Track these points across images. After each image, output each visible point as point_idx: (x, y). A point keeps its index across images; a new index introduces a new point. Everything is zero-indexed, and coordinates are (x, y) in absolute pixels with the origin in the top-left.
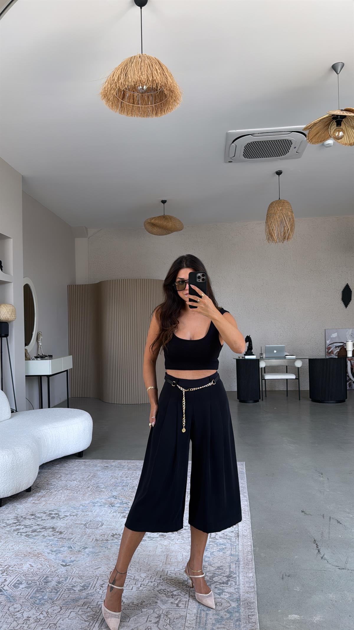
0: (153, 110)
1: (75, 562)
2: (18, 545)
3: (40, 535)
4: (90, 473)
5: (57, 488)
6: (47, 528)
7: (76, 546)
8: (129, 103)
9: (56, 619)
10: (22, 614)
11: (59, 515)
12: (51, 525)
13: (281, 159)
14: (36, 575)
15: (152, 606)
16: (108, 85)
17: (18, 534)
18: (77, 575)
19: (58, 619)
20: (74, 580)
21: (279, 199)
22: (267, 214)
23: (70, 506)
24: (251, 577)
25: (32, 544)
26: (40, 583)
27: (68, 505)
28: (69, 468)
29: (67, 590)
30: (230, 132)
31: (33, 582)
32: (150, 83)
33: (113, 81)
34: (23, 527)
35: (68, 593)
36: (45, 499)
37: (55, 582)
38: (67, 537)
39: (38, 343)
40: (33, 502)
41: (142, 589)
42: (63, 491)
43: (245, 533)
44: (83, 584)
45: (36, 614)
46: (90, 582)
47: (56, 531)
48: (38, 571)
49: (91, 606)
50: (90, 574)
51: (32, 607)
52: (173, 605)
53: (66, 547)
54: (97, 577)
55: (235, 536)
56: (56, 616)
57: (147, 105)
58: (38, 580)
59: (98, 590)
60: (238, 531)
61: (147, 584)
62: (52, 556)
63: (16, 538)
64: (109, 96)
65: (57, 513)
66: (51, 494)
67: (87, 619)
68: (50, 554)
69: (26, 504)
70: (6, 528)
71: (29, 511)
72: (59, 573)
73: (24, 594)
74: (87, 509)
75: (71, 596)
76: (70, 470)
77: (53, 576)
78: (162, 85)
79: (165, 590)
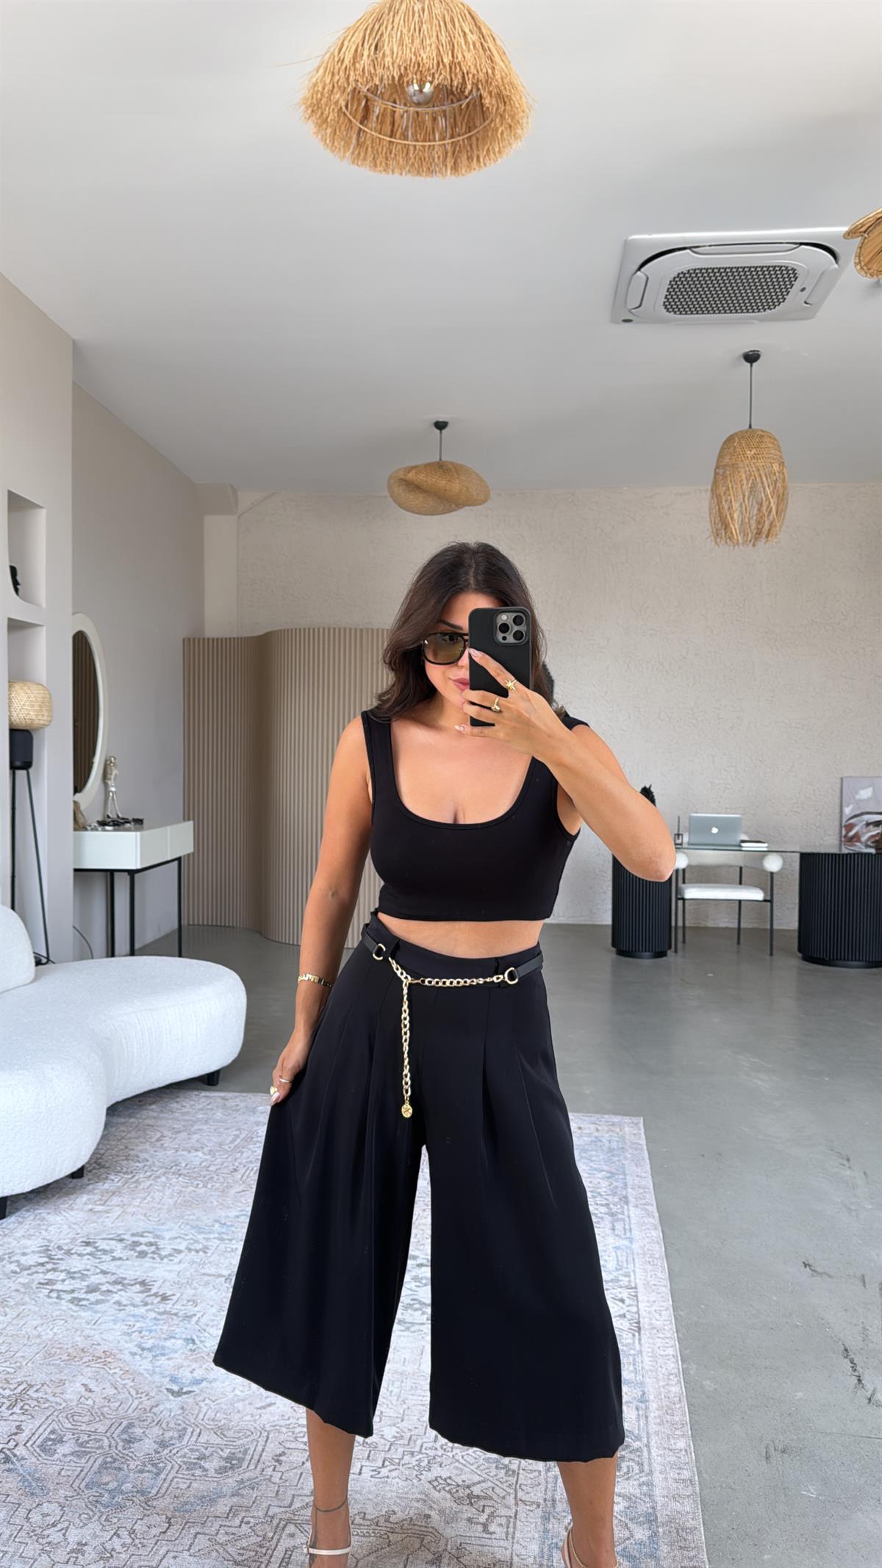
0: (447, 156)
1: (204, 1384)
2: (51, 1327)
3: (108, 1301)
4: (239, 1129)
5: (152, 1170)
6: (126, 1282)
7: (205, 1337)
8: (380, 133)
9: (155, 1553)
10: (64, 1535)
11: (157, 1248)
12: (138, 1273)
13: (761, 320)
14: (101, 1417)
15: (416, 1527)
16: (324, 76)
17: (51, 1294)
18: (212, 1423)
19: (161, 1553)
20: (202, 1440)
21: (750, 427)
22: (717, 467)
23: (187, 1224)
24: (681, 1450)
25: (90, 1326)
26: (113, 1442)
27: (182, 1221)
28: (184, 1114)
29: (184, 1466)
30: (634, 240)
31: (92, 1437)
32: (446, 71)
33: (340, 63)
34: (63, 1276)
35: (188, 1477)
36: (120, 1199)
37: (152, 1441)
38: (181, 1310)
39: (106, 785)
40: (90, 1206)
41: (386, 1475)
42: (167, 1178)
43: (658, 1323)
44: (228, 1451)
45: (102, 1536)
46: (247, 1447)
47: (153, 1292)
48: (105, 1406)
49: (252, 1520)
50: (245, 1421)
51: (91, 1513)
52: (475, 1527)
53: (179, 1339)
54: (266, 1433)
55: (631, 1329)
56: (156, 1544)
57: (429, 141)
58: (106, 1432)
59: (267, 1472)
60: (639, 1315)
61: (400, 1459)
62: (142, 1362)
63: (46, 1306)
64: (327, 109)
65: (153, 1240)
66: (136, 1187)
67: (240, 1558)
68: (138, 1357)
69: (71, 1213)
70: (18, 1277)
71: (78, 1234)
72: (162, 1415)
73: (69, 1473)
74: (233, 1232)
75: (195, 1485)
76: (187, 1121)
77: (145, 1423)
78: (478, 79)
79: (449, 1481)
